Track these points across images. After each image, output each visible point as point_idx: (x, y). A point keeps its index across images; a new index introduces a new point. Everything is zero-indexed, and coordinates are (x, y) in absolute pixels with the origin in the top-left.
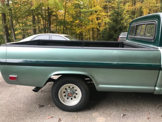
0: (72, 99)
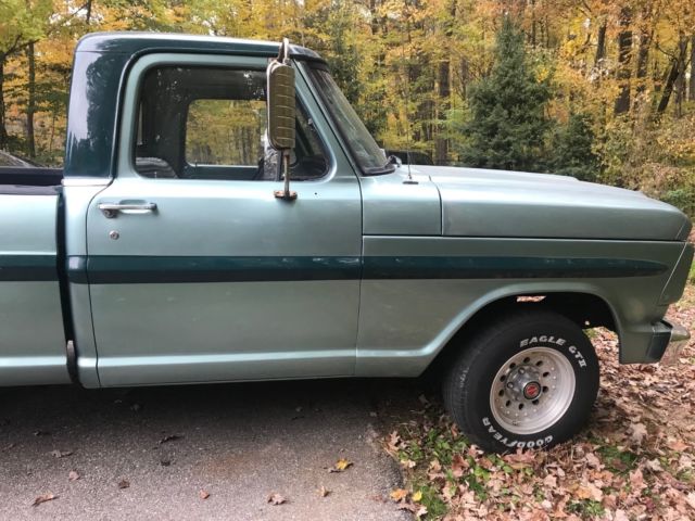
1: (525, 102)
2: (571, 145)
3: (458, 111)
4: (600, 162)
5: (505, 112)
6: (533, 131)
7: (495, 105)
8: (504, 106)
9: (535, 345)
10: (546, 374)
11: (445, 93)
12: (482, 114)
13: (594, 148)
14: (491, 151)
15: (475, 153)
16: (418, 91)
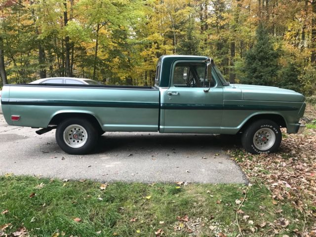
0: (78, 142)
1: (269, 58)
2: (288, 76)
3: (239, 63)
4: (301, 83)
5: (260, 63)
6: (272, 71)
7: (255, 60)
8: (259, 60)
9: (264, 127)
10: (268, 136)
11: (233, 55)
12: (250, 63)
13: (299, 77)
14: (254, 79)
15: (247, 80)
16: (222, 54)
